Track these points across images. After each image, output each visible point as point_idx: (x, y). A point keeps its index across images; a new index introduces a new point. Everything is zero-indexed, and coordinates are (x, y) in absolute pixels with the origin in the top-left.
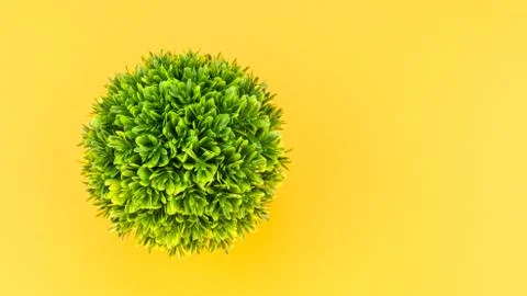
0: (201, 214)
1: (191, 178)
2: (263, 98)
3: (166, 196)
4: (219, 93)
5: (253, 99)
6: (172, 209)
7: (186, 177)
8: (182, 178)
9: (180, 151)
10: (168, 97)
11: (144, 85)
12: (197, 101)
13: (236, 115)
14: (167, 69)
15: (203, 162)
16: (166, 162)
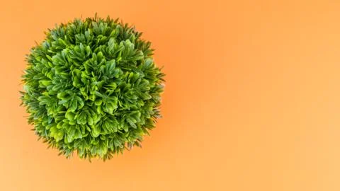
0: (116, 131)
1: (102, 109)
2: (134, 38)
3: (89, 126)
4: (104, 46)
5: (128, 42)
6: (96, 134)
7: (99, 111)
8: (96, 112)
9: (89, 94)
10: (70, 60)
11: (51, 55)
12: (91, 56)
13: (120, 59)
14: (63, 39)
15: (107, 97)
16: (83, 104)
